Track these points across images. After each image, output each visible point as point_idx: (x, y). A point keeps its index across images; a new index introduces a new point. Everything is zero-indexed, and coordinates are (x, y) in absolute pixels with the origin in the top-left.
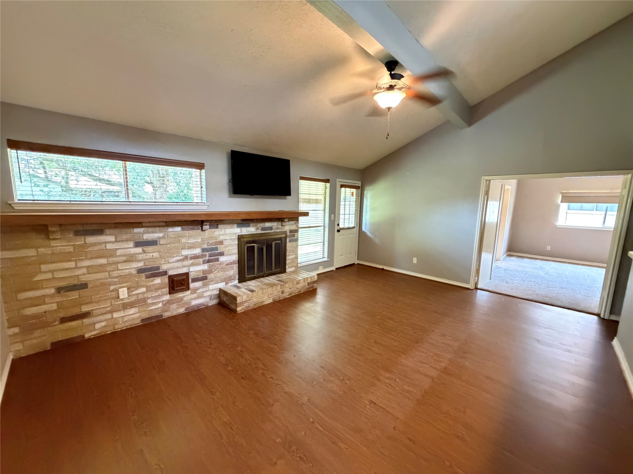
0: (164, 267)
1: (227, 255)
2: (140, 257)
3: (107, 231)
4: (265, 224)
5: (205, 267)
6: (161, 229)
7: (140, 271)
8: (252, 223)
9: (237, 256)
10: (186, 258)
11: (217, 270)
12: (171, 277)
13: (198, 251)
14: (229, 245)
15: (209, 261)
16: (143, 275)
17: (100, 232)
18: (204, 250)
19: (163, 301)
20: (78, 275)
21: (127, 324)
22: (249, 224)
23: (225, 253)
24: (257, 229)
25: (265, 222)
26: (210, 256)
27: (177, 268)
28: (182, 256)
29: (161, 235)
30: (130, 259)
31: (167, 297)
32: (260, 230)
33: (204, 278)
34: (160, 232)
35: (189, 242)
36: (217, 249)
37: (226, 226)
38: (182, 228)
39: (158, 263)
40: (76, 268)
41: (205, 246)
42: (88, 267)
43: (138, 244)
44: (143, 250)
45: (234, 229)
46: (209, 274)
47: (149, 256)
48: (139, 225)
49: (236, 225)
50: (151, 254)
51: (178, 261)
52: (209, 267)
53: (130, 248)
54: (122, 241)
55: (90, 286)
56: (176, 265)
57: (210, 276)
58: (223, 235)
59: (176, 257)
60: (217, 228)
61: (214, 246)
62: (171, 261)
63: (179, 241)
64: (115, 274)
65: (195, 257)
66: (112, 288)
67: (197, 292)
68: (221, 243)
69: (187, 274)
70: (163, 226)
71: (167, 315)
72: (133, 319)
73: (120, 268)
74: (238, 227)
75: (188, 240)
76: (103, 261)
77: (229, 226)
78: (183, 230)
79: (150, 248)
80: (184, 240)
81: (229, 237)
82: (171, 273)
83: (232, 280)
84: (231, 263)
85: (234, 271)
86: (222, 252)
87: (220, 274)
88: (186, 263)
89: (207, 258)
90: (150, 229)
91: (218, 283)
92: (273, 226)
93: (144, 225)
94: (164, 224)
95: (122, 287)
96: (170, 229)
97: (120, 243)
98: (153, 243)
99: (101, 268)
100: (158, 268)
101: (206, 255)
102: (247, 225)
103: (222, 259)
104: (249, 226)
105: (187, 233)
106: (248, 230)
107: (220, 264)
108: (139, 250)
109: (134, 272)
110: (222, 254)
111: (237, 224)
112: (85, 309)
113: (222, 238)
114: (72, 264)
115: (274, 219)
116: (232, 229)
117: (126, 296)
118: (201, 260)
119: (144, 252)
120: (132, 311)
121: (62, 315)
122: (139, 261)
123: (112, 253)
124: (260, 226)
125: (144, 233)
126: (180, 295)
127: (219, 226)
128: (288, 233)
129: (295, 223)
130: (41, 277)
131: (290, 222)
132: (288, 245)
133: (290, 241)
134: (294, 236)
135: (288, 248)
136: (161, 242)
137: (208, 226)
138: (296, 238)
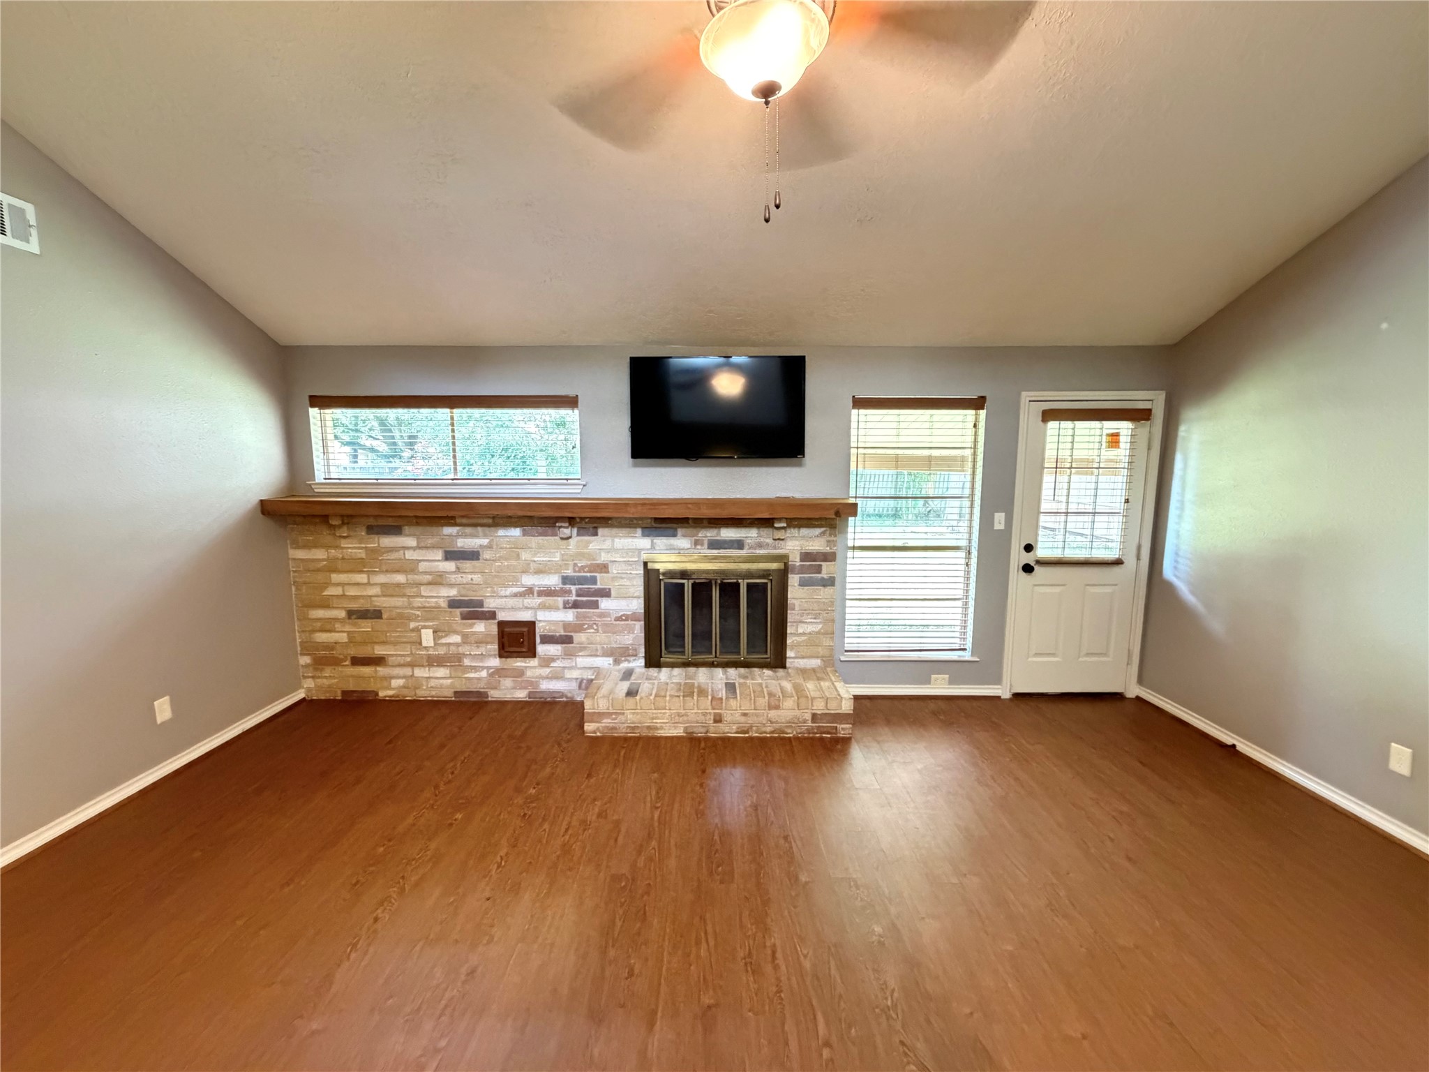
0: (490, 604)
1: (617, 598)
2: (454, 578)
3: (406, 529)
4: (718, 534)
5: (569, 616)
6: (487, 529)
7: (453, 604)
8: (682, 527)
9: (642, 601)
10: (529, 591)
11: (595, 627)
12: (502, 624)
13: (553, 581)
14: (624, 576)
15: (576, 605)
16: (458, 612)
17: (396, 530)
18: (565, 580)
19: (488, 668)
20: (371, 596)
21: (433, 693)
22: (676, 529)
23: (613, 593)
24: (696, 543)
25: (720, 527)
26: (578, 595)
27: (513, 609)
28: (523, 586)
29: (485, 541)
30: (438, 580)
31: (495, 662)
32: (706, 546)
33: (566, 640)
34: (485, 536)
35: (536, 559)
36: (593, 580)
37: (614, 531)
38: (524, 530)
39: (481, 593)
40: (369, 584)
41: (569, 572)
42: (383, 585)
43: (450, 555)
44: (458, 568)
45: (635, 540)
46: (576, 632)
47: (467, 578)
48: (450, 520)
49: (639, 531)
50: (470, 576)
51: (515, 595)
52: (577, 617)
53: (434, 561)
54: (427, 548)
55: (385, 616)
56: (512, 602)
57: (579, 638)
58: (608, 551)
59: (512, 586)
60: (596, 534)
61: (588, 574)
62: (502, 593)
63: (517, 557)
64: (418, 602)
65: (548, 592)
66: (413, 625)
67: (552, 665)
68: (604, 568)
69: (531, 625)
70: (489, 526)
71: (495, 695)
72: (441, 687)
73: (423, 594)
74: (644, 535)
75: (535, 555)
76: (400, 578)
77: (622, 532)
78: (524, 534)
79: (467, 565)
80: (525, 555)
81: (623, 557)
82: (503, 616)
83: (629, 656)
84: (627, 618)
85: (635, 635)
86: (605, 589)
87: (601, 637)
88: (528, 601)
89: (574, 598)
90: (468, 530)
91: (597, 656)
92: (746, 537)
93: (458, 521)
94: (490, 521)
95: (425, 627)
96: (501, 532)
97: (423, 552)
98: (473, 555)
99: (390, 590)
100: (481, 604)
101: (570, 592)
102: (671, 532)
103: (605, 604)
104: (675, 535)
105: (535, 541)
106: (671, 545)
107: (602, 615)
108: (450, 566)
109: (443, 603)
110: (606, 593)
111: (643, 528)
112: (379, 651)
113: (604, 558)
114: (362, 578)
115: (748, 521)
116: (630, 540)
117: (432, 644)
118: (560, 600)
119: (458, 570)
120: (441, 672)
121: (353, 652)
122: (451, 585)
123: (409, 568)
124: (706, 537)
125: (458, 536)
126: (519, 663)
127: (600, 531)
128: (795, 560)
129: (823, 534)
130: (331, 591)
131: (804, 531)
132: (796, 593)
133: (803, 584)
134: (818, 570)
135: (797, 603)
136: (486, 555)
137: (575, 530)
138: (825, 576)
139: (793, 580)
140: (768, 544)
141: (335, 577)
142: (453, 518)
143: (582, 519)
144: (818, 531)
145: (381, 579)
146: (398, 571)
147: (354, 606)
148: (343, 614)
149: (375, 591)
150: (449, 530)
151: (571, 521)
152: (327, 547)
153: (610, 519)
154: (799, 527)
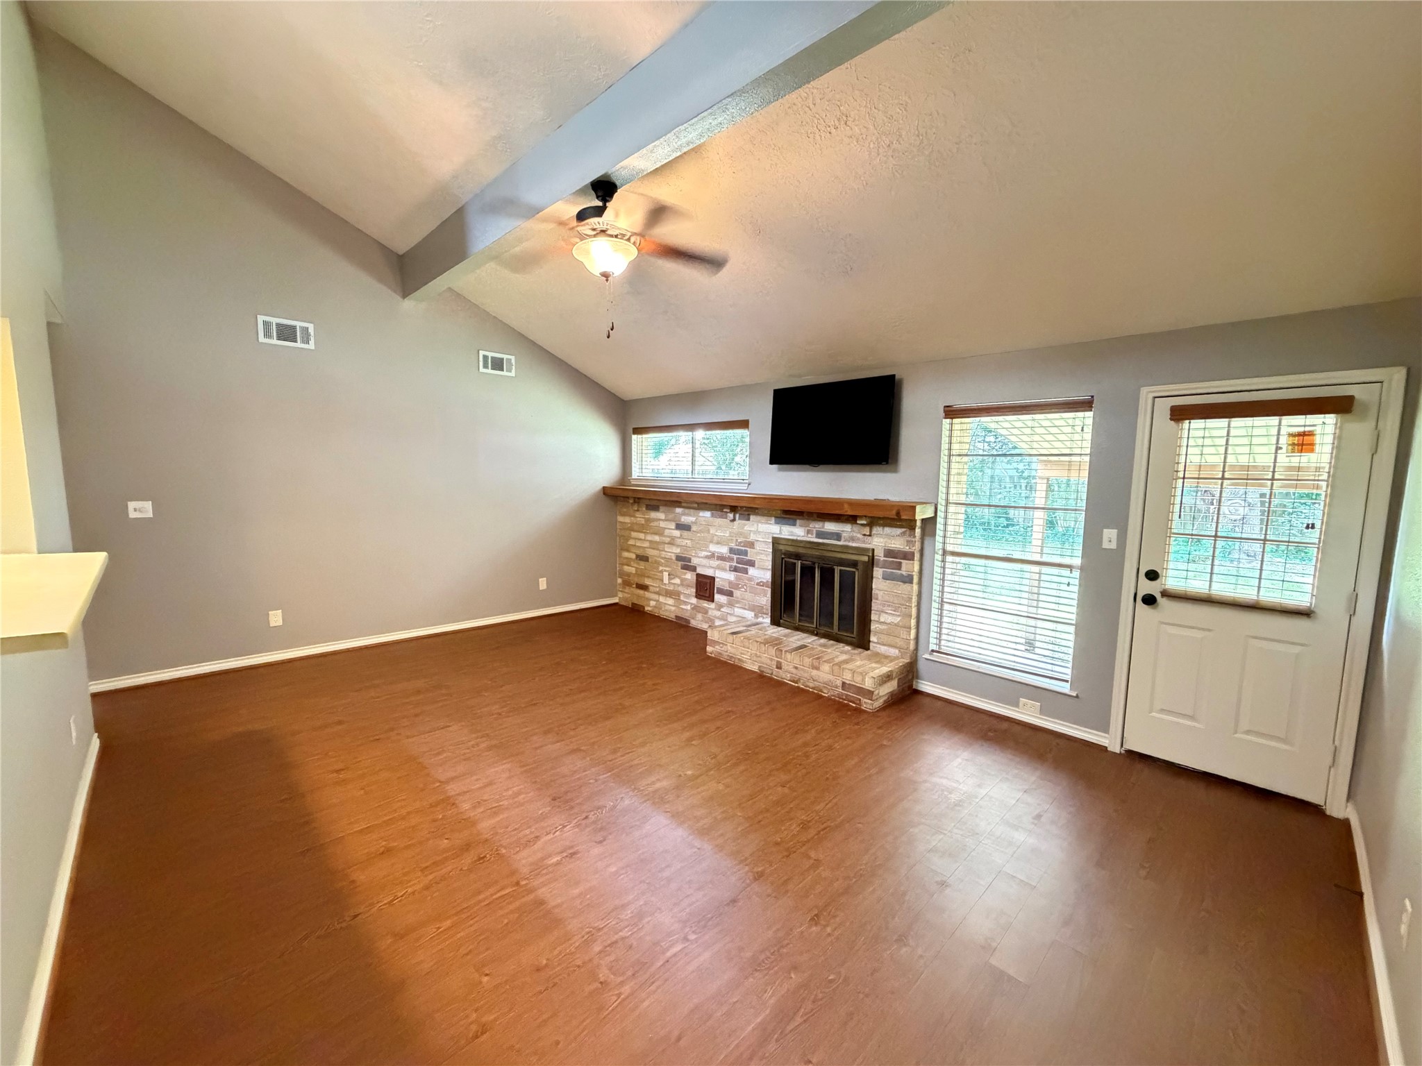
0: (695, 561)
1: (758, 568)
2: (679, 542)
3: (662, 508)
4: (824, 526)
5: (731, 576)
6: (695, 511)
7: (679, 558)
9: (771, 573)
10: (712, 556)
11: (745, 587)
12: (698, 575)
13: (724, 550)
14: (763, 552)
15: (735, 570)
16: (680, 563)
17: (656, 508)
18: (732, 551)
19: (692, 604)
20: (645, 548)
21: (667, 614)
22: (796, 520)
23: (756, 566)
24: (809, 532)
26: (737, 562)
27: (705, 566)
28: (710, 552)
29: (693, 519)
30: (673, 542)
31: (694, 600)
33: (730, 594)
34: (694, 515)
35: (717, 534)
36: (746, 553)
37: (759, 518)
38: (712, 513)
39: (690, 553)
40: (644, 540)
41: (733, 545)
42: (651, 542)
43: (680, 527)
44: (681, 535)
45: (771, 526)
46: (736, 589)
47: (685, 542)
49: (773, 518)
51: (706, 557)
52: (736, 578)
53: (671, 529)
54: (669, 520)
55: (650, 560)
56: (705, 562)
57: (737, 593)
58: (755, 532)
59: (705, 551)
60: (749, 520)
61: (743, 548)
62: (700, 555)
63: (709, 531)
64: (663, 554)
65: (722, 558)
66: (661, 568)
67: (722, 610)
68: (752, 545)
69: (713, 579)
70: (696, 509)
71: (694, 623)
72: (670, 611)
73: (666, 550)
74: (777, 523)
75: (716, 531)
76: (657, 538)
77: (763, 519)
78: (713, 516)
79: (686, 533)
80: (712, 530)
81: (763, 538)
82: (700, 570)
83: (764, 614)
84: (762, 584)
85: (765, 600)
86: (752, 560)
87: (748, 596)
88: (712, 562)
89: (735, 564)
90: (687, 511)
91: (745, 609)
93: (683, 504)
94: (696, 505)
95: (665, 571)
96: (701, 514)
97: (667, 523)
98: (688, 527)
99: (656, 545)
100: (690, 560)
101: (733, 559)
103: (752, 571)
104: (794, 525)
105: (717, 521)
106: (792, 532)
107: (750, 579)
108: (678, 533)
109: (674, 557)
110: (752, 563)
111: (776, 517)
112: (647, 582)
113: (752, 537)
114: (642, 536)
116: (768, 526)
117: (667, 582)
118: (728, 564)
119: (681, 537)
120: (670, 601)
121: (636, 580)
122: (678, 546)
123: (660, 532)
125: (684, 514)
126: (705, 604)
127: (752, 517)
128: (880, 555)
130: (631, 542)
131: (888, 530)
133: (885, 578)
134: (899, 566)
135: (880, 594)
136: (694, 528)
137: (737, 516)
138: (904, 573)
139: (878, 572)
140: (858, 539)
141: (634, 534)
142: (680, 502)
143: (742, 507)
145: (649, 537)
146: (656, 534)
147: (638, 552)
148: (633, 556)
149: (646, 544)
150: (679, 510)
152: (631, 516)
153: (757, 509)
154: (884, 525)
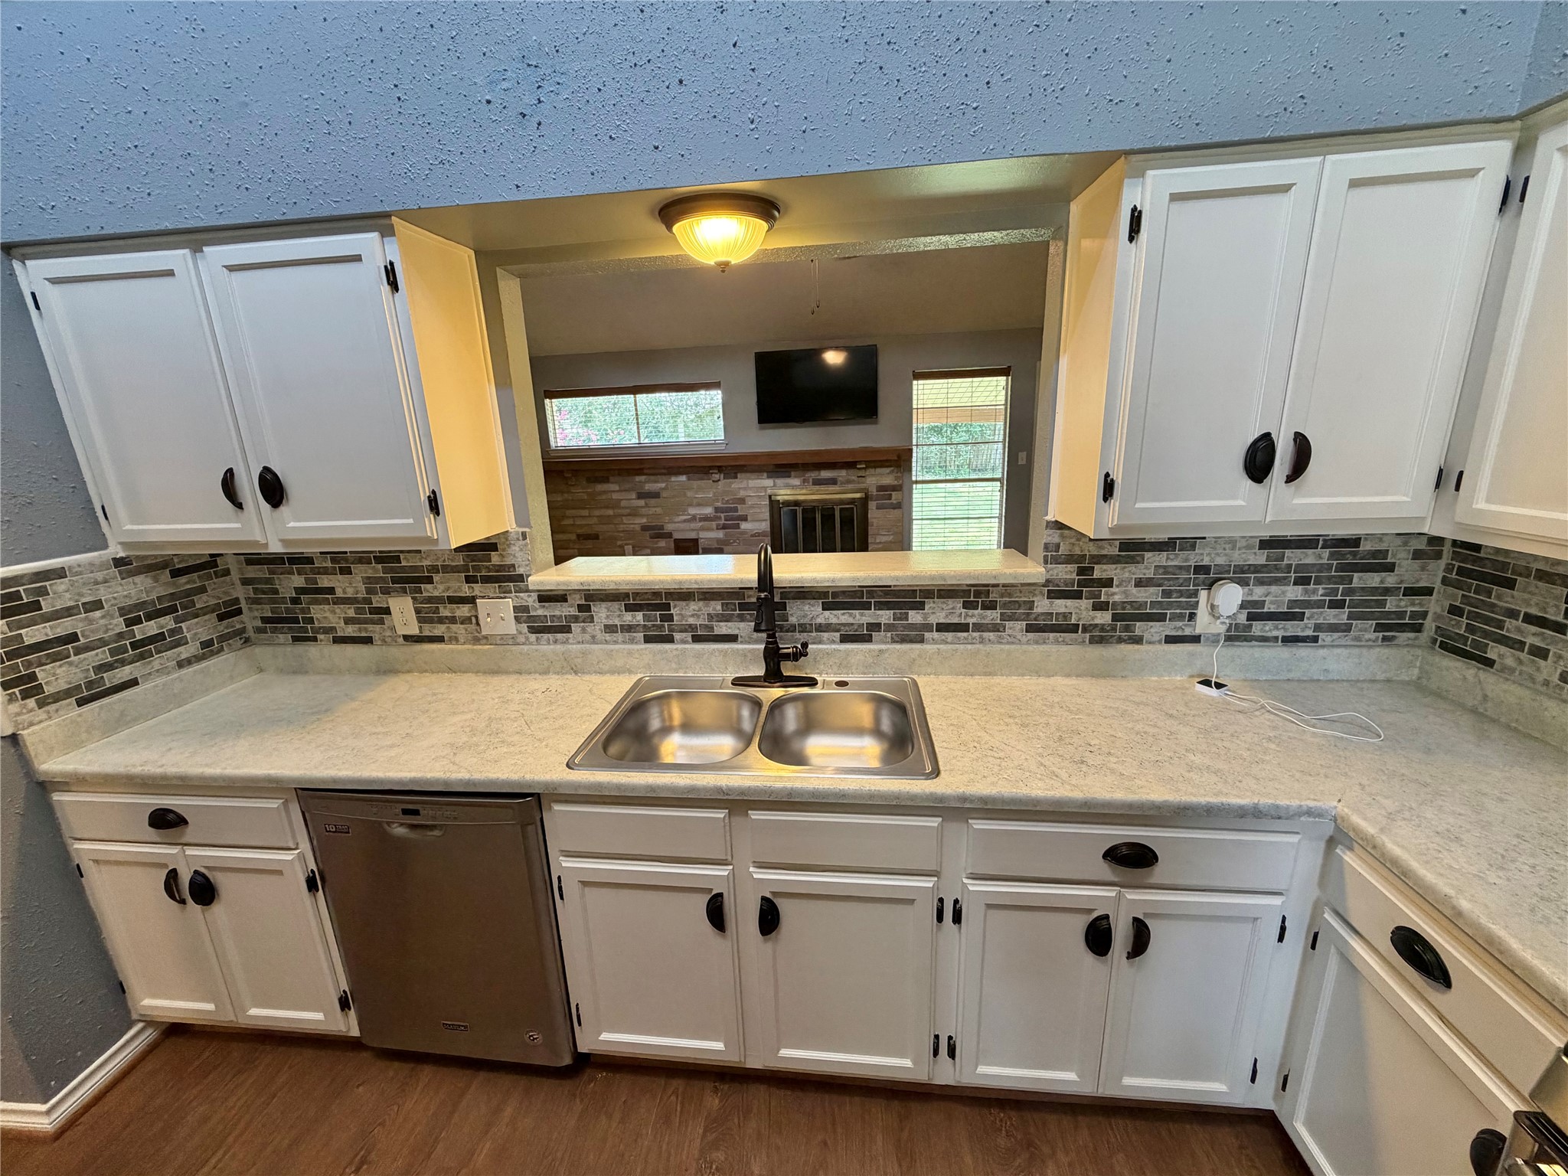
0: (669, 527)
2: (644, 511)
3: (611, 479)
5: (719, 534)
6: (664, 477)
7: (645, 528)
8: (795, 471)
9: (768, 523)
10: (694, 518)
11: (738, 541)
12: (676, 541)
14: (756, 506)
15: (724, 527)
16: (648, 533)
17: (605, 480)
18: (717, 510)
20: (591, 525)
22: (790, 472)
23: (749, 518)
24: (804, 481)
25: (821, 470)
26: (726, 520)
27: (683, 530)
28: (689, 515)
29: (663, 485)
30: (634, 513)
32: (811, 483)
33: (719, 550)
34: (663, 482)
35: (697, 496)
36: (736, 510)
37: (748, 475)
38: (688, 477)
39: (662, 520)
40: (590, 516)
41: (719, 504)
42: (599, 517)
43: (640, 496)
44: (646, 504)
45: (763, 481)
46: (725, 545)
47: (652, 511)
48: (640, 472)
49: (765, 474)
50: (654, 509)
51: (685, 521)
52: (725, 535)
53: (630, 500)
54: (625, 491)
55: (601, 537)
56: (682, 526)
57: (728, 549)
58: (745, 489)
59: (683, 515)
60: (736, 478)
61: (732, 506)
62: (676, 520)
63: (685, 495)
64: (622, 527)
65: (706, 519)
66: (619, 543)
68: (742, 501)
69: (696, 541)
70: (665, 474)
73: (625, 522)
74: (768, 477)
75: (696, 493)
76: (610, 512)
77: (753, 475)
78: (689, 479)
79: (653, 501)
80: (689, 494)
81: (755, 493)
82: (677, 536)
84: (758, 535)
86: (744, 515)
87: (742, 548)
88: (693, 525)
89: (723, 522)
90: (652, 478)
92: (839, 476)
93: (645, 472)
94: (667, 471)
95: (627, 544)
96: (673, 479)
97: (623, 493)
98: (656, 495)
99: (607, 520)
100: (661, 528)
101: (720, 518)
102: (787, 474)
103: (744, 526)
104: (789, 477)
105: (695, 484)
106: (787, 483)
107: (744, 533)
108: (642, 502)
109: (638, 528)
110: (745, 519)
111: (768, 472)
113: (742, 493)
114: (585, 513)
115: (839, 465)
116: (759, 481)
118: (714, 524)
122: (642, 516)
123: (615, 505)
124: (811, 477)
125: (645, 482)
127: (739, 475)
128: (873, 491)
129: (893, 471)
130: (566, 522)
131: (879, 470)
132: (874, 514)
133: (878, 508)
134: (890, 497)
135: (874, 520)
136: (664, 494)
137: (722, 476)
138: (895, 502)
139: (872, 505)
140: (854, 480)
141: (569, 512)
142: (642, 469)
143: (726, 467)
144: (888, 470)
145: (597, 513)
146: (607, 507)
147: (579, 531)
148: (574, 537)
149: (595, 520)
150: (638, 478)
151: (720, 469)
152: (562, 492)
153: (744, 466)
154: (875, 467)
